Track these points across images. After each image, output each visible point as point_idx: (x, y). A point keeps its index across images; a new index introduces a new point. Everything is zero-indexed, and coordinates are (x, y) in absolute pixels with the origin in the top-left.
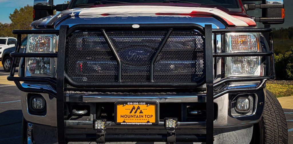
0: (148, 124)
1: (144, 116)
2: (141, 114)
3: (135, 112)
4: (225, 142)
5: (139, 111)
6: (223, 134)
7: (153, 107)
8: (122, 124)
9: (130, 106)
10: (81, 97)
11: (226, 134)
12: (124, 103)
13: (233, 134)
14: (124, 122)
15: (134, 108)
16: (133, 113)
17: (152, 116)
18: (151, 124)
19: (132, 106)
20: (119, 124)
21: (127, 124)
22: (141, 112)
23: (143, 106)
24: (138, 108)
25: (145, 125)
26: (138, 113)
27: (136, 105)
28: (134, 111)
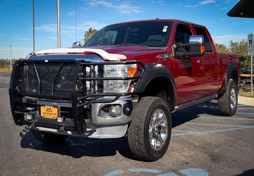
0: (54, 118)
1: (53, 114)
2: (51, 113)
3: (49, 112)
4: (103, 133)
5: (50, 111)
6: (101, 128)
7: (56, 109)
8: (43, 117)
9: (46, 107)
10: (36, 102)
11: (104, 128)
12: (44, 105)
13: (109, 129)
14: (44, 116)
15: (48, 109)
16: (48, 112)
17: (56, 114)
18: (55, 119)
19: (48, 107)
20: (42, 117)
21: (45, 117)
22: (51, 112)
23: (52, 108)
24: (50, 109)
25: (53, 119)
26: (50, 112)
27: (49, 107)
28: (48, 110)
